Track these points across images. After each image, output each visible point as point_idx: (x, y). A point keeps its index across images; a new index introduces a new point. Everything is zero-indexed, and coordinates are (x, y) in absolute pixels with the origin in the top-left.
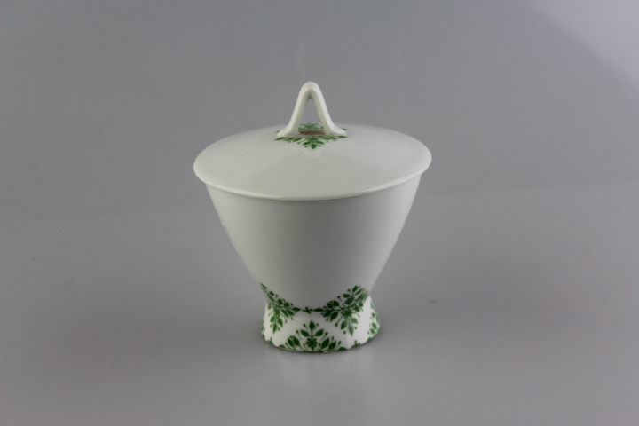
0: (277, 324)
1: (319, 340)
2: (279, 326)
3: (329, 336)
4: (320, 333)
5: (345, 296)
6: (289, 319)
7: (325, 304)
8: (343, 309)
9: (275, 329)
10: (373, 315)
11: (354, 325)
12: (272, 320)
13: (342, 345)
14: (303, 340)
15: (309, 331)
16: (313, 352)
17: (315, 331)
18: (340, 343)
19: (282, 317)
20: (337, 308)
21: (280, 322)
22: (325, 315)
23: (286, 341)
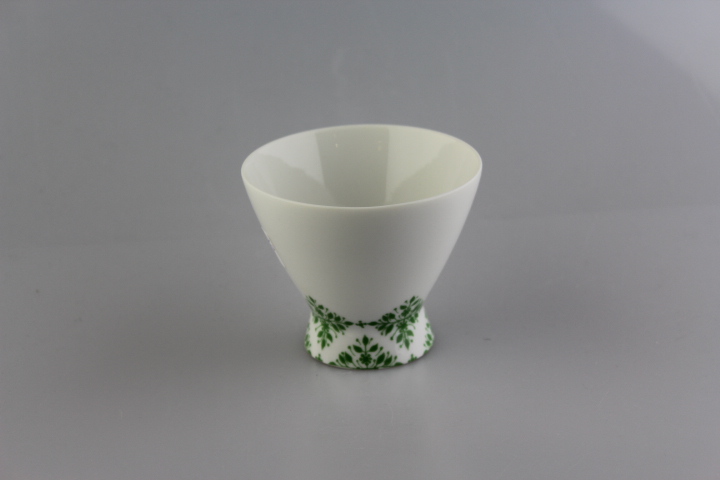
0: (325, 339)
1: (374, 356)
2: (328, 341)
3: (385, 351)
4: (374, 348)
5: (402, 307)
6: (340, 334)
7: (380, 317)
8: (398, 321)
9: (324, 344)
10: (428, 325)
11: (410, 338)
12: (320, 334)
13: (398, 360)
14: (356, 356)
15: (362, 346)
16: (367, 369)
17: (369, 347)
18: (396, 358)
19: (332, 332)
20: (393, 321)
21: (330, 337)
22: (380, 329)
23: (338, 357)
